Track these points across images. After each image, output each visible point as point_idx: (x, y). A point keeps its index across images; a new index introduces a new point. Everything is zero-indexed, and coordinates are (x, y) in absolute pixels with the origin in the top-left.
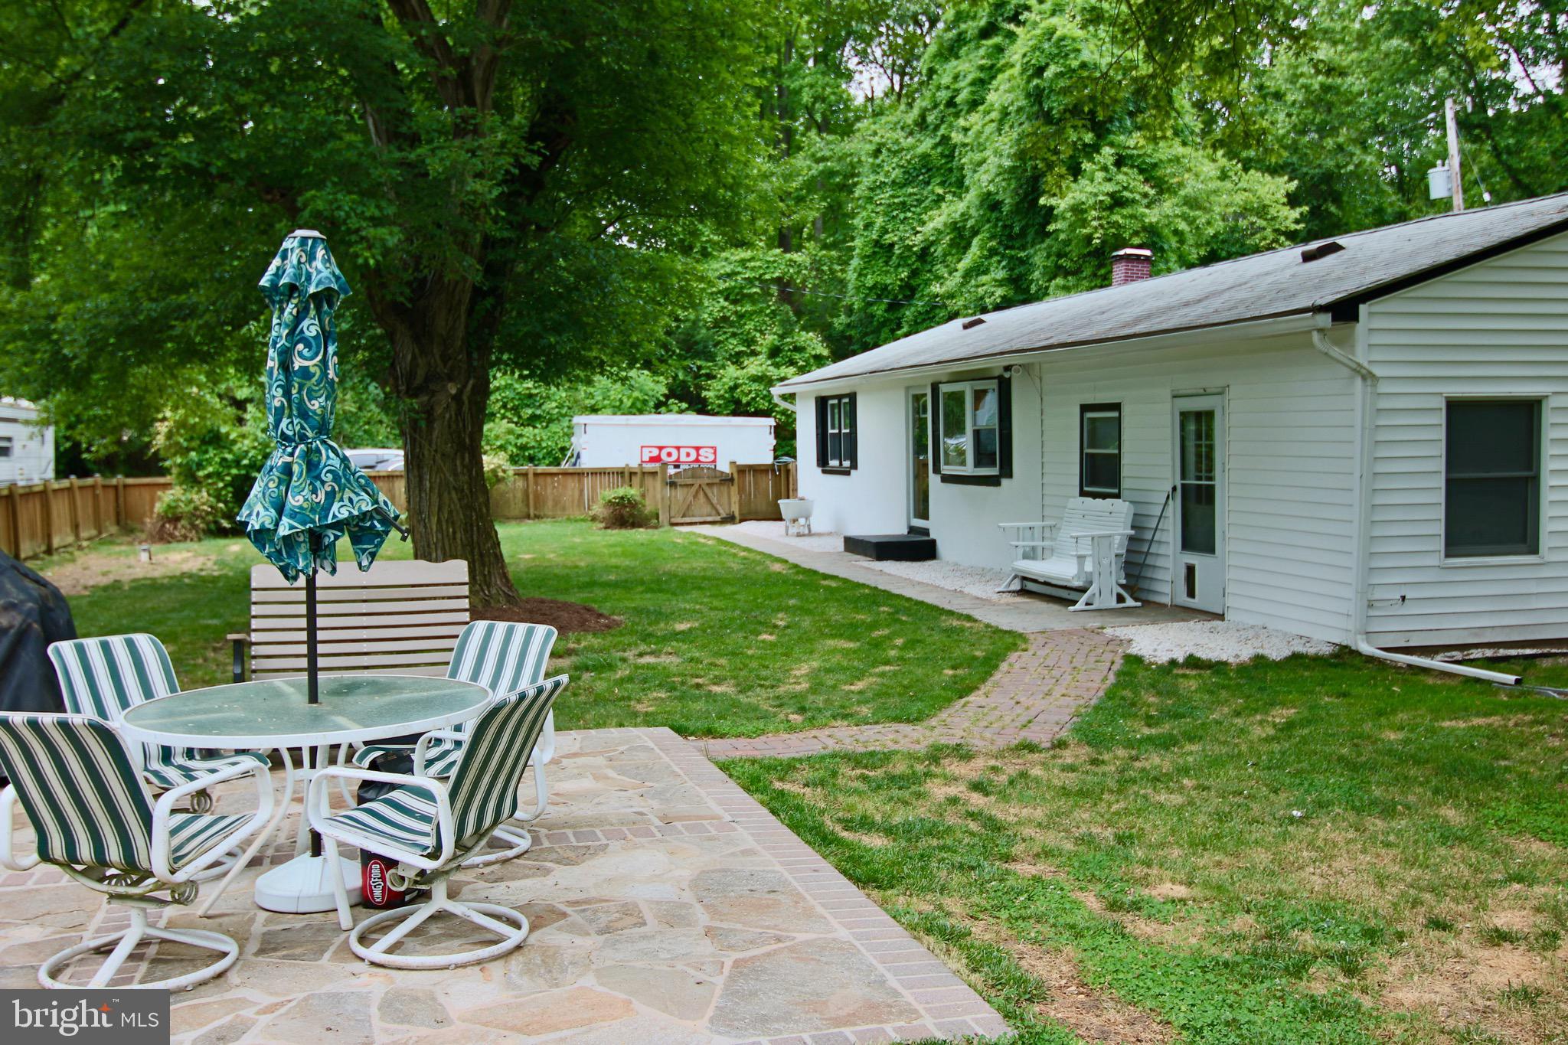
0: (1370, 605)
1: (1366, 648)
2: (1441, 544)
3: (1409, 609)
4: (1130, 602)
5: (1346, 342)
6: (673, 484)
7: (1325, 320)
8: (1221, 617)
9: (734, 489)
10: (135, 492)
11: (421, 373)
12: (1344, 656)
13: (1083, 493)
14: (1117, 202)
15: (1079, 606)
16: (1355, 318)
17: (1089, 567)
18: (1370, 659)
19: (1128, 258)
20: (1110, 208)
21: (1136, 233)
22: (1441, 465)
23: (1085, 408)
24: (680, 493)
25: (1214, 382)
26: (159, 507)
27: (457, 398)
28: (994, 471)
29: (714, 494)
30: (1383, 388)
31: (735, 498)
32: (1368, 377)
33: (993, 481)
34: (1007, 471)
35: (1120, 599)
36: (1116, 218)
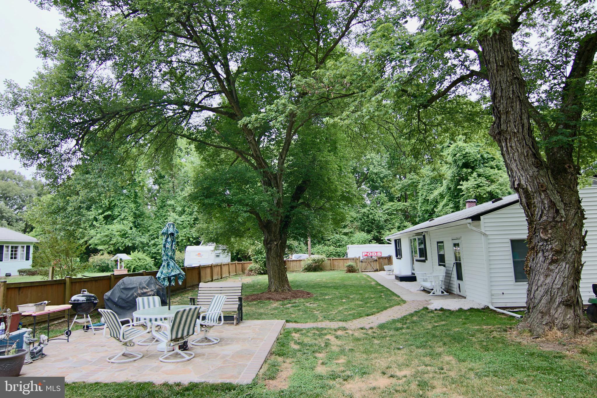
0: (492, 295)
1: (491, 307)
2: (513, 278)
3: (504, 296)
4: (445, 293)
5: (479, 226)
6: (362, 262)
7: (470, 221)
8: (465, 298)
9: (377, 263)
10: (246, 264)
11: (269, 240)
12: (486, 309)
13: (440, 265)
15: (431, 294)
16: (480, 220)
17: (433, 284)
18: (492, 310)
22: (511, 257)
23: (438, 243)
24: (364, 264)
25: (458, 237)
26: (248, 268)
27: (277, 245)
28: (424, 259)
29: (372, 264)
30: (490, 237)
31: (378, 265)
32: (485, 234)
33: (424, 261)
34: (426, 259)
35: (442, 292)
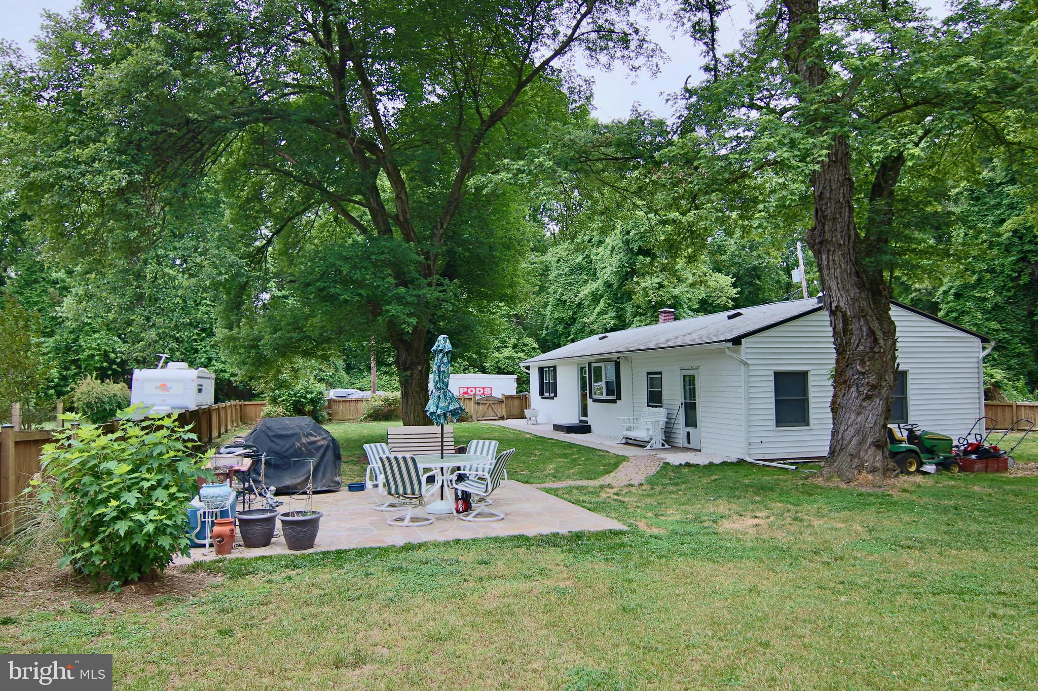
0: (750, 444)
1: (749, 460)
2: (774, 423)
3: (764, 445)
4: (667, 446)
5: (737, 352)
6: (478, 404)
7: (730, 344)
8: (700, 451)
9: (504, 406)
10: (249, 407)
11: (409, 362)
12: (741, 462)
13: (648, 406)
14: (661, 286)
15: (648, 447)
16: (740, 344)
17: (651, 433)
18: (750, 463)
19: (665, 312)
20: (658, 289)
21: (669, 299)
22: (773, 395)
23: (648, 373)
24: (481, 407)
25: (695, 365)
26: (262, 414)
27: (421, 371)
28: (614, 397)
29: (495, 407)
30: (751, 368)
31: (504, 409)
32: (745, 364)
33: (614, 401)
34: (619, 397)
35: (663, 445)
36: (660, 293)
